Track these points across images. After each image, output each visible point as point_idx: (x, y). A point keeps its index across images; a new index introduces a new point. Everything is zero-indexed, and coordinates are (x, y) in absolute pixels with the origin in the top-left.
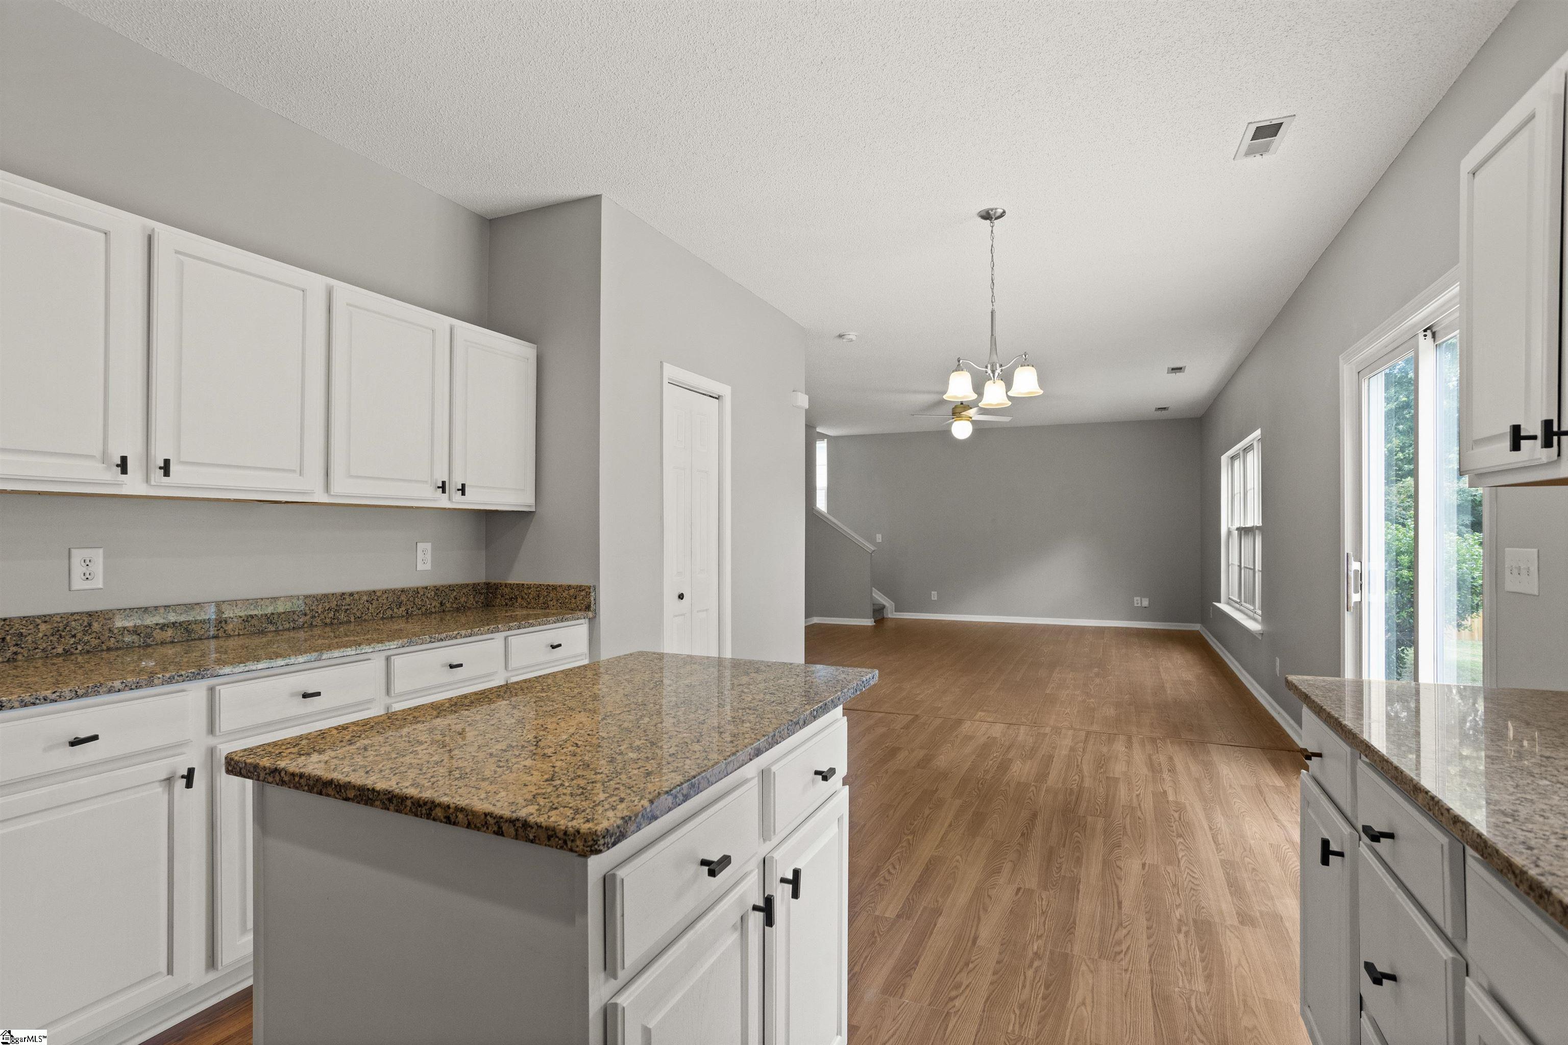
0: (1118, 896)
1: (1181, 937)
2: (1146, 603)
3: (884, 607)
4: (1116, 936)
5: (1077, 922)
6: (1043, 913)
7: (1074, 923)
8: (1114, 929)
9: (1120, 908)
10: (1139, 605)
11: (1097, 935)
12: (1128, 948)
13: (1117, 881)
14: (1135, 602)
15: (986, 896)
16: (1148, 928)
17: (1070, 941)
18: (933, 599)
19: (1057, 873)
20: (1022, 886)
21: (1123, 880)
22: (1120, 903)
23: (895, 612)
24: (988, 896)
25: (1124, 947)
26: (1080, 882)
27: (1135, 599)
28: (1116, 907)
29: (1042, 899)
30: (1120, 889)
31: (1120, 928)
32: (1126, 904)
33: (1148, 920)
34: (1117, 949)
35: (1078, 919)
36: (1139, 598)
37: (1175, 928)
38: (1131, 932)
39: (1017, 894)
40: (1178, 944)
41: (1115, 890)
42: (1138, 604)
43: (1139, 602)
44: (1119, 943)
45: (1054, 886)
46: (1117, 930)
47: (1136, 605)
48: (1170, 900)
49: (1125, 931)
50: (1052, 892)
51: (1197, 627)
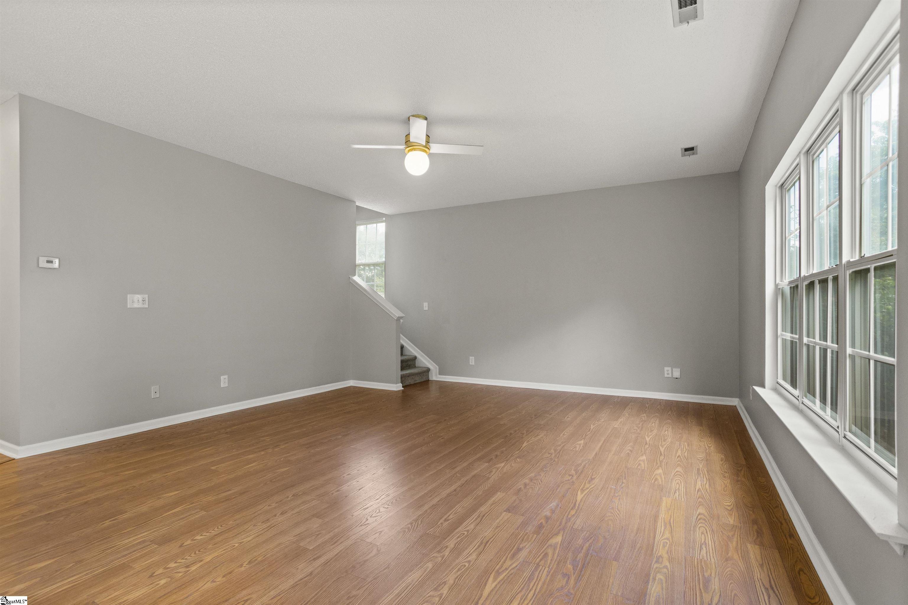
2: (677, 373)
3: (428, 370)
10: (670, 376)
14: (666, 373)
18: (471, 364)
23: (439, 374)
27: (666, 369)
36: (670, 369)
42: (668, 374)
43: (670, 372)
47: (666, 375)
51: (734, 402)
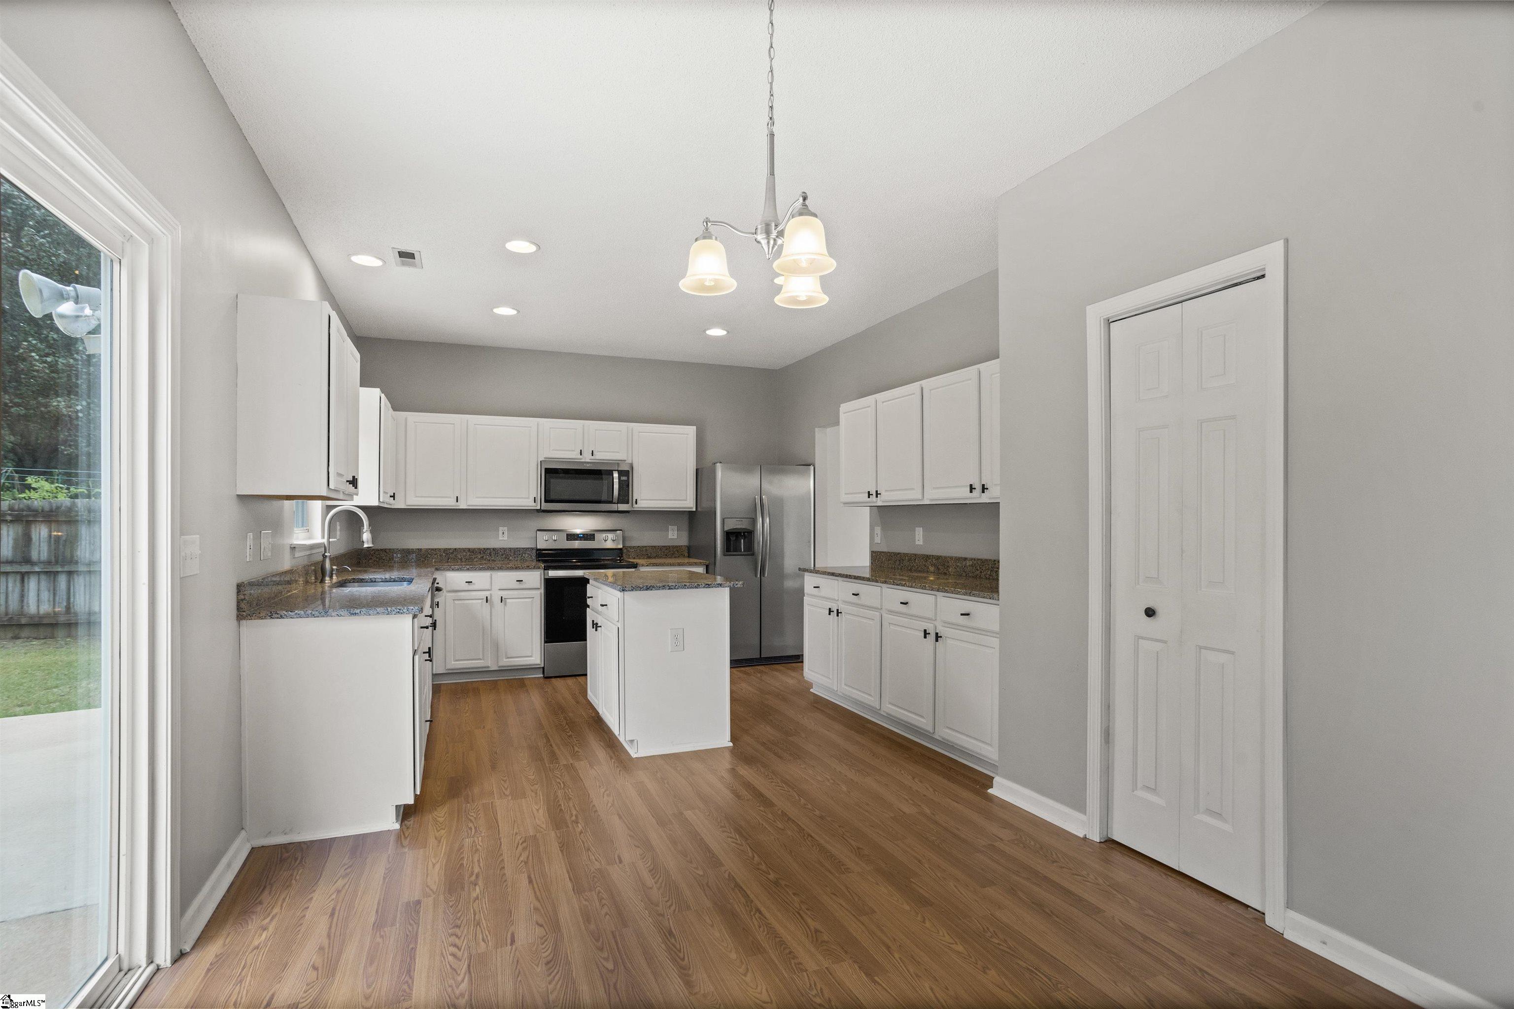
0: (534, 888)
1: (476, 870)
4: (528, 852)
5: (560, 852)
6: (589, 849)
7: (562, 851)
8: (531, 858)
9: (529, 877)
11: (542, 849)
12: (517, 848)
13: (538, 905)
15: (640, 845)
16: (504, 868)
17: (560, 838)
19: (599, 892)
20: (620, 866)
21: (532, 908)
22: (530, 882)
24: (639, 847)
25: (520, 847)
26: (573, 890)
28: (533, 876)
29: (596, 860)
30: (533, 894)
31: (526, 860)
32: (525, 881)
33: (504, 874)
34: (525, 845)
35: (560, 855)
37: (481, 877)
38: (516, 859)
39: (619, 857)
40: (479, 864)
41: (538, 893)
44: (524, 849)
45: (594, 876)
46: (528, 857)
48: (484, 902)
49: (521, 859)
50: (593, 869)
